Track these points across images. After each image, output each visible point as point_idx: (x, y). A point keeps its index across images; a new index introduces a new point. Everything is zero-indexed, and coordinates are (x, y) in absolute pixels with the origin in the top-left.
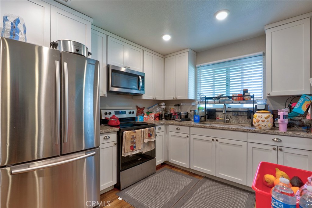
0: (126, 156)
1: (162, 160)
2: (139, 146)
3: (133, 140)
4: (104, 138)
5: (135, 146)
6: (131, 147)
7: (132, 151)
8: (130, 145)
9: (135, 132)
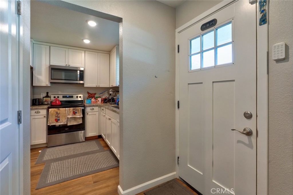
0: (51, 125)
1: (96, 133)
2: (63, 120)
3: (57, 115)
4: (35, 112)
5: (59, 119)
6: (56, 119)
7: (56, 122)
8: (55, 118)
9: (60, 110)
